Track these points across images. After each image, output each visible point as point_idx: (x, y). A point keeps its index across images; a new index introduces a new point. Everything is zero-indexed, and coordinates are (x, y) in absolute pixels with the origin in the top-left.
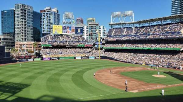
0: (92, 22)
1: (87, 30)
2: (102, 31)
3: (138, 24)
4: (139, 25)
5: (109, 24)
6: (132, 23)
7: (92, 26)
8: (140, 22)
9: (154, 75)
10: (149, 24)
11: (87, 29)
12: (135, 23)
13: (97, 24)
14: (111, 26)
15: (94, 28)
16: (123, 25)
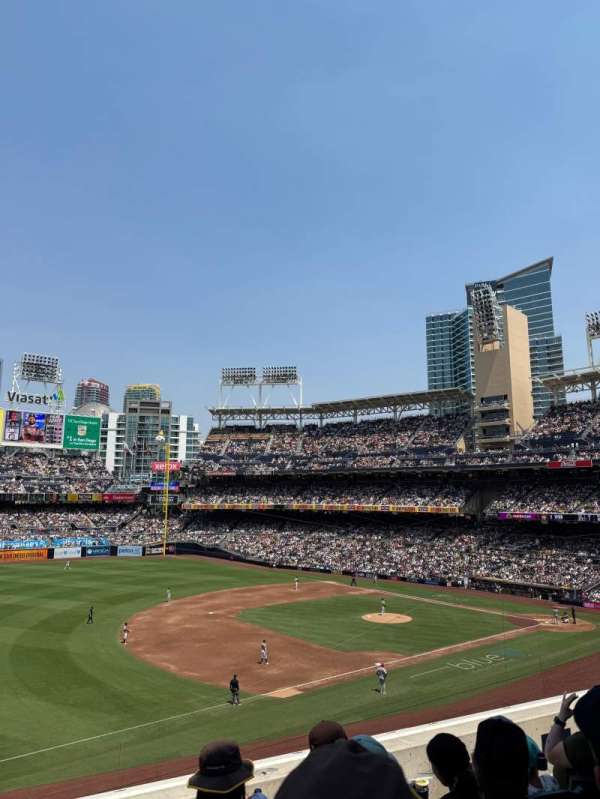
0: (144, 400)
1: (119, 432)
2: (183, 439)
3: (316, 416)
4: (321, 418)
5: (211, 411)
6: (295, 411)
7: (143, 415)
8: (322, 409)
9: (368, 617)
10: (355, 415)
11: (119, 425)
12: (307, 411)
13: (164, 406)
14: (220, 420)
15: (151, 421)
16: (264, 417)
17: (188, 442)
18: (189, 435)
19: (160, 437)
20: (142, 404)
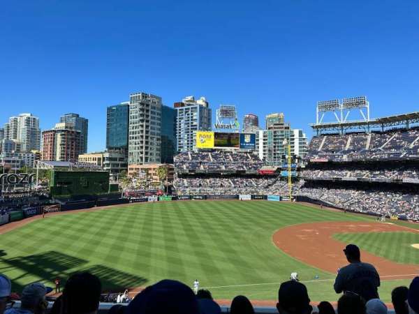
0: (275, 123)
1: (264, 140)
2: (297, 142)
3: (380, 125)
4: (383, 127)
5: (313, 127)
6: (365, 124)
7: (275, 130)
8: (383, 121)
10: (407, 123)
11: (264, 136)
12: (373, 123)
13: (286, 125)
14: (318, 131)
15: (280, 134)
16: (344, 128)
17: (300, 143)
18: (300, 140)
19: (285, 142)
20: (275, 124)
